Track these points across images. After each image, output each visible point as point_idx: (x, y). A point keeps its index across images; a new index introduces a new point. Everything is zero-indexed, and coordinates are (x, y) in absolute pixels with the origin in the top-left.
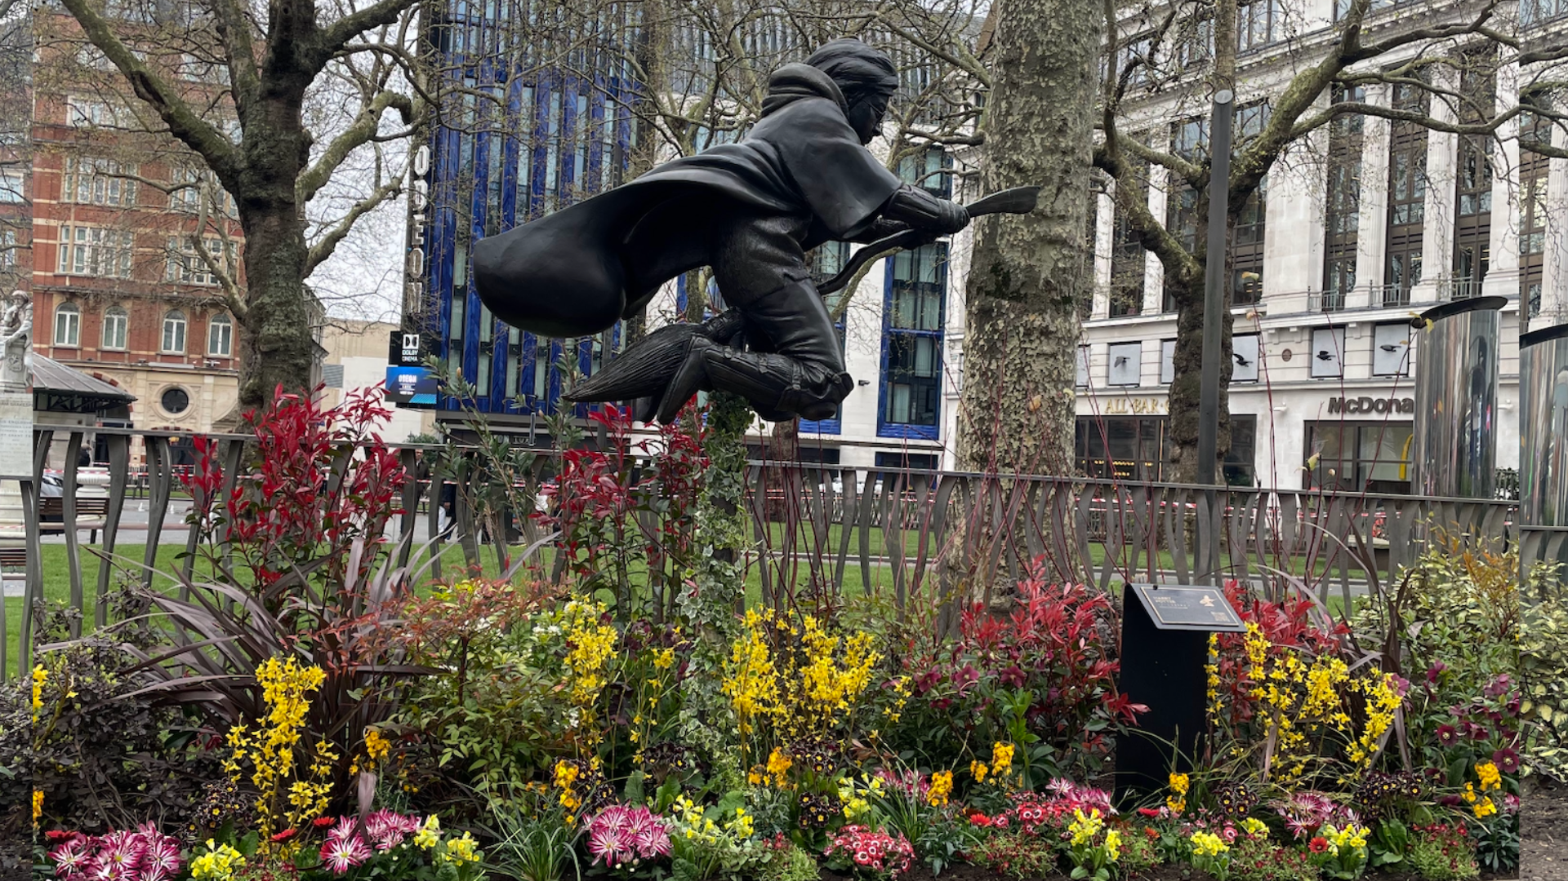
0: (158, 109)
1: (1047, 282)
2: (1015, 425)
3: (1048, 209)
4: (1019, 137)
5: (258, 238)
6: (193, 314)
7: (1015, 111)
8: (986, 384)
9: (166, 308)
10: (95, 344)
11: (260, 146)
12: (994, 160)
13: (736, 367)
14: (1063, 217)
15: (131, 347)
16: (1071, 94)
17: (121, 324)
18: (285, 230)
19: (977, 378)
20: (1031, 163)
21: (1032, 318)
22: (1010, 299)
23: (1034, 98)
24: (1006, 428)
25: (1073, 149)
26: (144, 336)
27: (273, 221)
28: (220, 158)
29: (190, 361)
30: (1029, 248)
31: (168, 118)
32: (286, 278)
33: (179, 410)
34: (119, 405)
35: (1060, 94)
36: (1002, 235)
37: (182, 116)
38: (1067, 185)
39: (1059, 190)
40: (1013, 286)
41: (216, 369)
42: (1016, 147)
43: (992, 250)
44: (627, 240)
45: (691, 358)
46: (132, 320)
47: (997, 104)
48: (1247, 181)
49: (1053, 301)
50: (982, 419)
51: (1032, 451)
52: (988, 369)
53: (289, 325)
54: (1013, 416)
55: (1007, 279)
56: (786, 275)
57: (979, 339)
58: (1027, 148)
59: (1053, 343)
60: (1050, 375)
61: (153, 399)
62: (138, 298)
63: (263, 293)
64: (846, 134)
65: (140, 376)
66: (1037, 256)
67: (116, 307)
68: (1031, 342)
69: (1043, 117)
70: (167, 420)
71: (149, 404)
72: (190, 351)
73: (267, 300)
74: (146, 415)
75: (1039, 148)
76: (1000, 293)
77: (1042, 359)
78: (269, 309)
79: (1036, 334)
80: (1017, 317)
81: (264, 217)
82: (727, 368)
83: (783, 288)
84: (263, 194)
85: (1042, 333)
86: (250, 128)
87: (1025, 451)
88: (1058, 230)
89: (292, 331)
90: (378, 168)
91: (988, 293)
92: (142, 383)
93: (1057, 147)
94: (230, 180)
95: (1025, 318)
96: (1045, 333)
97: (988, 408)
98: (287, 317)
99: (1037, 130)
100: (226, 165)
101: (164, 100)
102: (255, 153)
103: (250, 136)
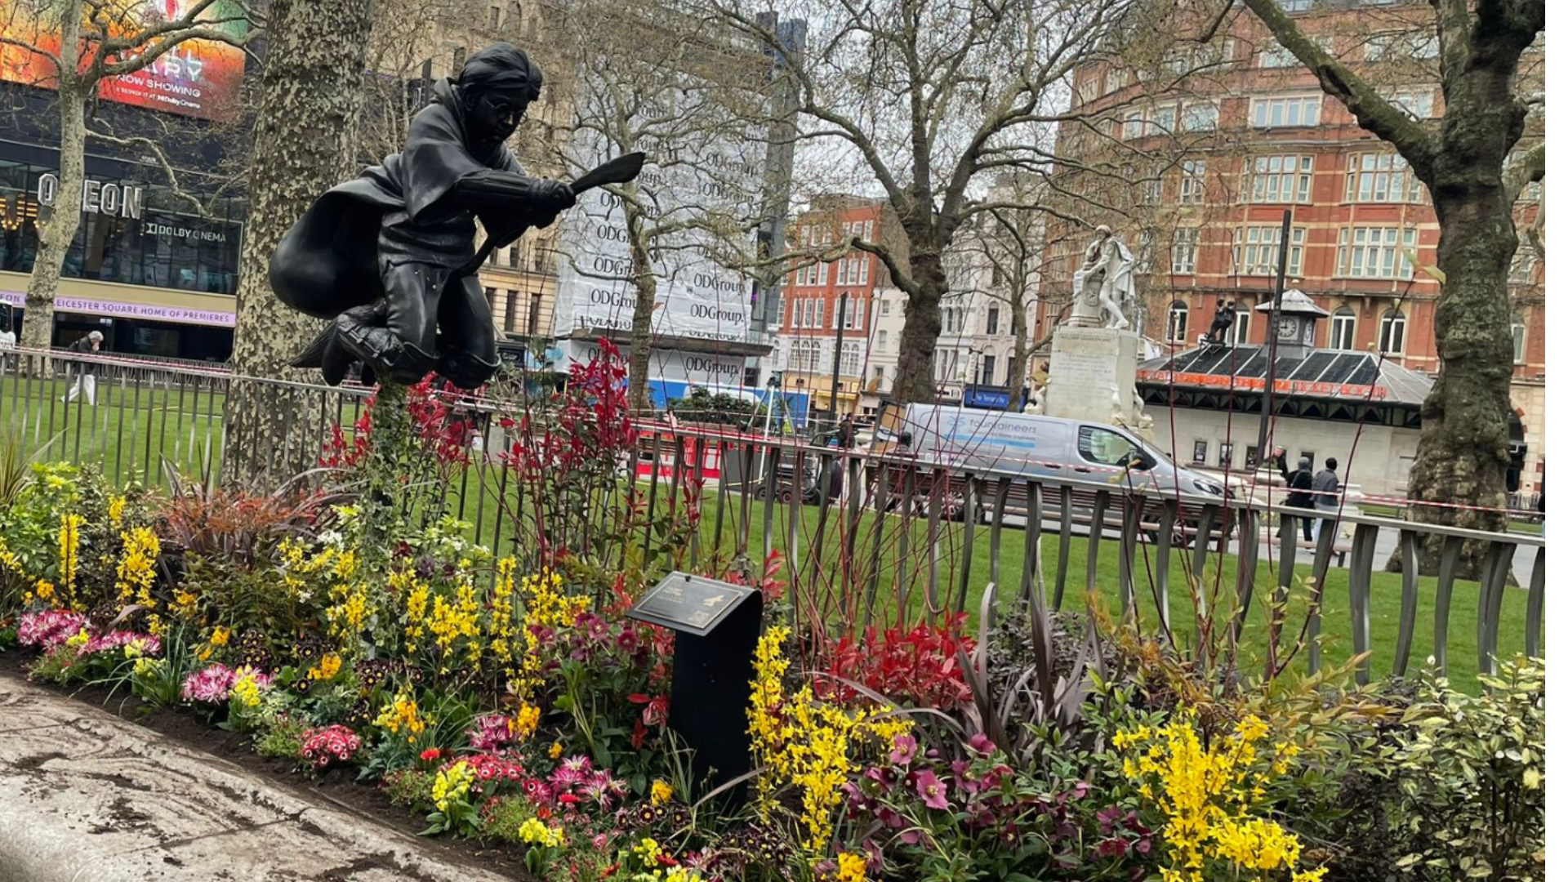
0: (1344, 101)
5: (1454, 226)
11: (1459, 125)
18: (1483, 218)
27: (1470, 210)
28: (1412, 144)
31: (1356, 110)
32: (1480, 274)
37: (1370, 104)
53: (1481, 327)
56: (389, 262)
63: (1451, 292)
73: (1455, 299)
78: (1457, 310)
81: (1460, 206)
84: (1460, 179)
86: (1452, 105)
89: (1484, 335)
94: (1422, 166)
98: (1478, 318)
100: (1420, 150)
101: (1353, 90)
102: (1453, 133)
103: (1450, 115)
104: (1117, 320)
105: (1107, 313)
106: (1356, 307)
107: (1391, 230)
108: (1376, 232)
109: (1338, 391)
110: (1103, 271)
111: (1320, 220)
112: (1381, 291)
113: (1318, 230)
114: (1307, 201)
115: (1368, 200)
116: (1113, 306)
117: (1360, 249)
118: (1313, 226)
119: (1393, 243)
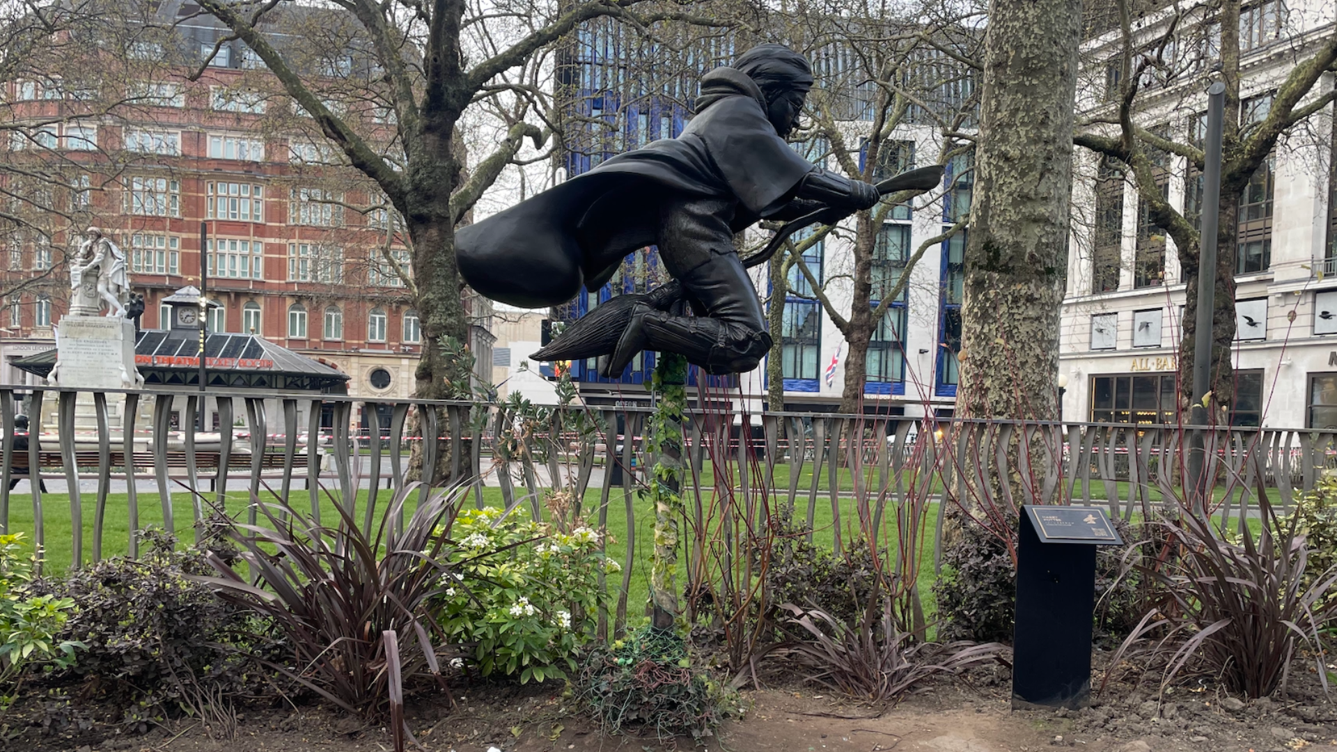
0: (341, 145)
1: (1032, 256)
2: (1004, 379)
3: (1032, 193)
4: (1007, 130)
5: (423, 246)
6: (390, 310)
7: (1003, 108)
8: (979, 345)
9: (370, 305)
10: (318, 335)
11: (421, 172)
12: (986, 151)
13: (672, 329)
14: (1045, 199)
15: (346, 337)
16: (1052, 90)
17: (337, 319)
18: (443, 239)
19: (972, 340)
20: (1017, 152)
21: (1019, 287)
22: (999, 272)
23: (1019, 96)
24: (997, 382)
25: (1054, 138)
26: (356, 328)
27: (434, 232)
28: (391, 183)
29: (390, 348)
30: (1016, 227)
31: (350, 153)
32: (446, 278)
33: (384, 386)
34: (338, 383)
35: (1042, 90)
36: (992, 217)
37: (361, 150)
38: (1049, 170)
39: (1042, 175)
40: (1003, 259)
41: (409, 353)
42: (1004, 140)
43: (984, 230)
44: (580, 225)
45: (633, 323)
46: (345, 316)
47: (988, 103)
48: (1249, 164)
49: (1037, 272)
50: (976, 376)
51: (1020, 401)
52: (981, 332)
53: (449, 315)
54: (1003, 372)
55: (997, 253)
56: (712, 250)
57: (973, 307)
58: (1014, 139)
59: (1038, 308)
60: (1035, 336)
61: (364, 378)
62: (347, 299)
63: (428, 291)
64: (763, 125)
65: (354, 360)
66: (1023, 234)
67: (333, 307)
68: (1018, 307)
69: (1027, 112)
70: (375, 394)
71: (360, 382)
72: (390, 339)
73: (431, 296)
74: (359, 389)
75: (1024, 140)
76: (991, 267)
77: (1027, 322)
78: (433, 303)
79: (1023, 301)
80: (1006, 287)
81: (426, 229)
82: (664, 330)
83: (710, 260)
84: (425, 211)
85: (1027, 300)
86: (412, 157)
87: (1013, 401)
88: (1041, 210)
89: (452, 320)
90: (523, 187)
91: (981, 268)
92: (355, 365)
93: (1040, 138)
94: (399, 199)
95: (1013, 288)
96: (1030, 299)
97: (982, 365)
98: (447, 309)
99: (1023, 124)
100: (396, 187)
101: (347, 137)
102: (417, 177)
103: (413, 164)
104: (115, 310)
105: (105, 303)
106: (224, 300)
107: (244, 242)
108: (234, 243)
109: (237, 364)
110: (97, 267)
111: (190, 231)
112: (243, 289)
113: (189, 239)
114: (177, 216)
115: (226, 218)
116: (111, 298)
117: (222, 255)
118: (184, 235)
119: (247, 252)
